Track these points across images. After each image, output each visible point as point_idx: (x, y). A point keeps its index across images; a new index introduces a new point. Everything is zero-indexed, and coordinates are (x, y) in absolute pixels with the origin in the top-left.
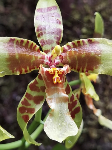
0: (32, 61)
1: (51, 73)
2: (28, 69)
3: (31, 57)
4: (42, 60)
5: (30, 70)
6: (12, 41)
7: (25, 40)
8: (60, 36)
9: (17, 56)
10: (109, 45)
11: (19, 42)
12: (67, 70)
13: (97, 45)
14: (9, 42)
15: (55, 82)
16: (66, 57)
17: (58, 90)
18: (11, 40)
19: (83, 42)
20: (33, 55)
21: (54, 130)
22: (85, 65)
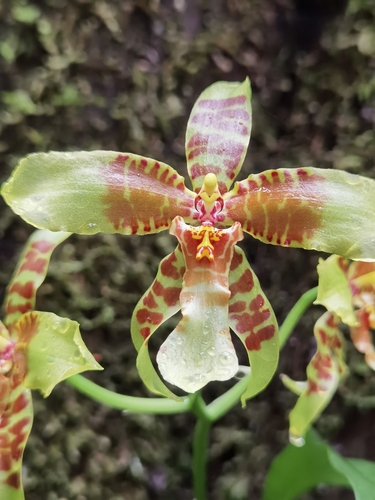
0: (161, 209)
1: (194, 237)
2: (152, 224)
3: (159, 200)
4: (185, 207)
5: (157, 227)
6: (121, 160)
7: (151, 161)
8: (238, 160)
9: (127, 194)
10: (349, 186)
11: (138, 163)
12: (236, 234)
13: (318, 184)
14: (115, 162)
15: (199, 255)
16: (243, 206)
17: (208, 277)
18: (120, 158)
19: (286, 174)
20: (166, 195)
21: (184, 363)
22: (284, 228)
